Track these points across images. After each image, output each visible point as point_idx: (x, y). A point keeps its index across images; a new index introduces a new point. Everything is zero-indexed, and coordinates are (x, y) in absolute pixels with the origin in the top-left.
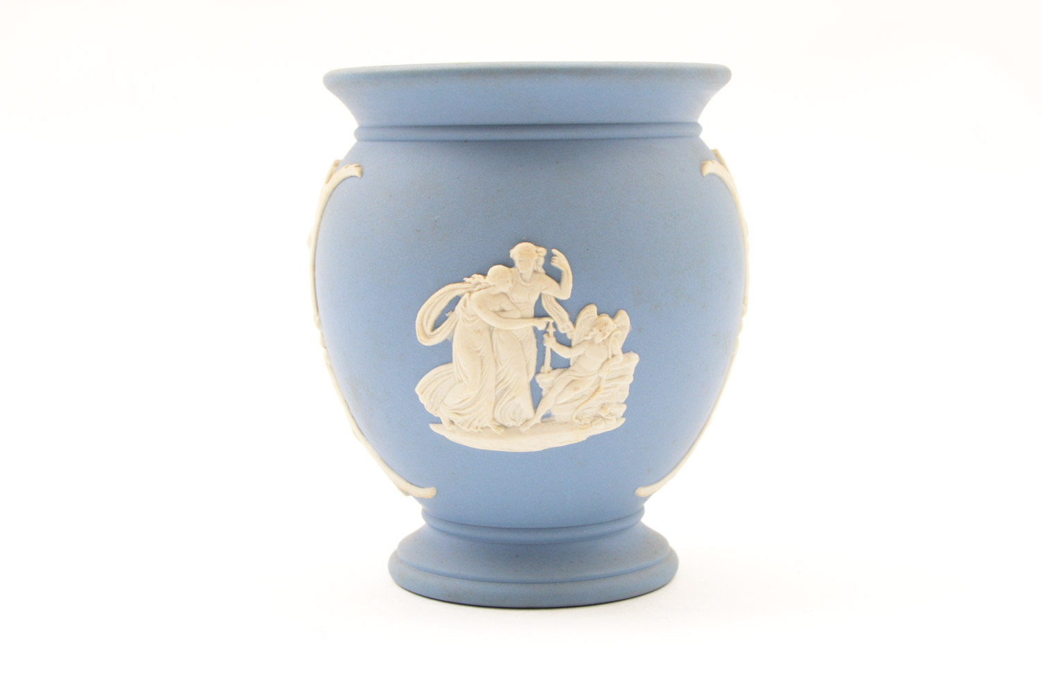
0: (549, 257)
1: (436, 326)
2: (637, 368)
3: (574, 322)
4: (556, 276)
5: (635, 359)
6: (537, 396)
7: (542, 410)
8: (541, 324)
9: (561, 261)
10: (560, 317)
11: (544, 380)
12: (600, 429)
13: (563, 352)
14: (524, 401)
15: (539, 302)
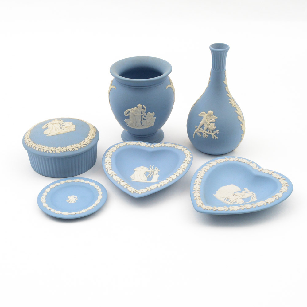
0: (143, 106)
1: (127, 114)
2: (156, 119)
3: (146, 114)
4: (144, 109)
5: (155, 118)
6: (141, 123)
7: (142, 125)
8: (142, 115)
9: (144, 107)
10: (145, 114)
11: (142, 121)
12: (151, 126)
13: (145, 118)
14: (140, 124)
15: (141, 112)
